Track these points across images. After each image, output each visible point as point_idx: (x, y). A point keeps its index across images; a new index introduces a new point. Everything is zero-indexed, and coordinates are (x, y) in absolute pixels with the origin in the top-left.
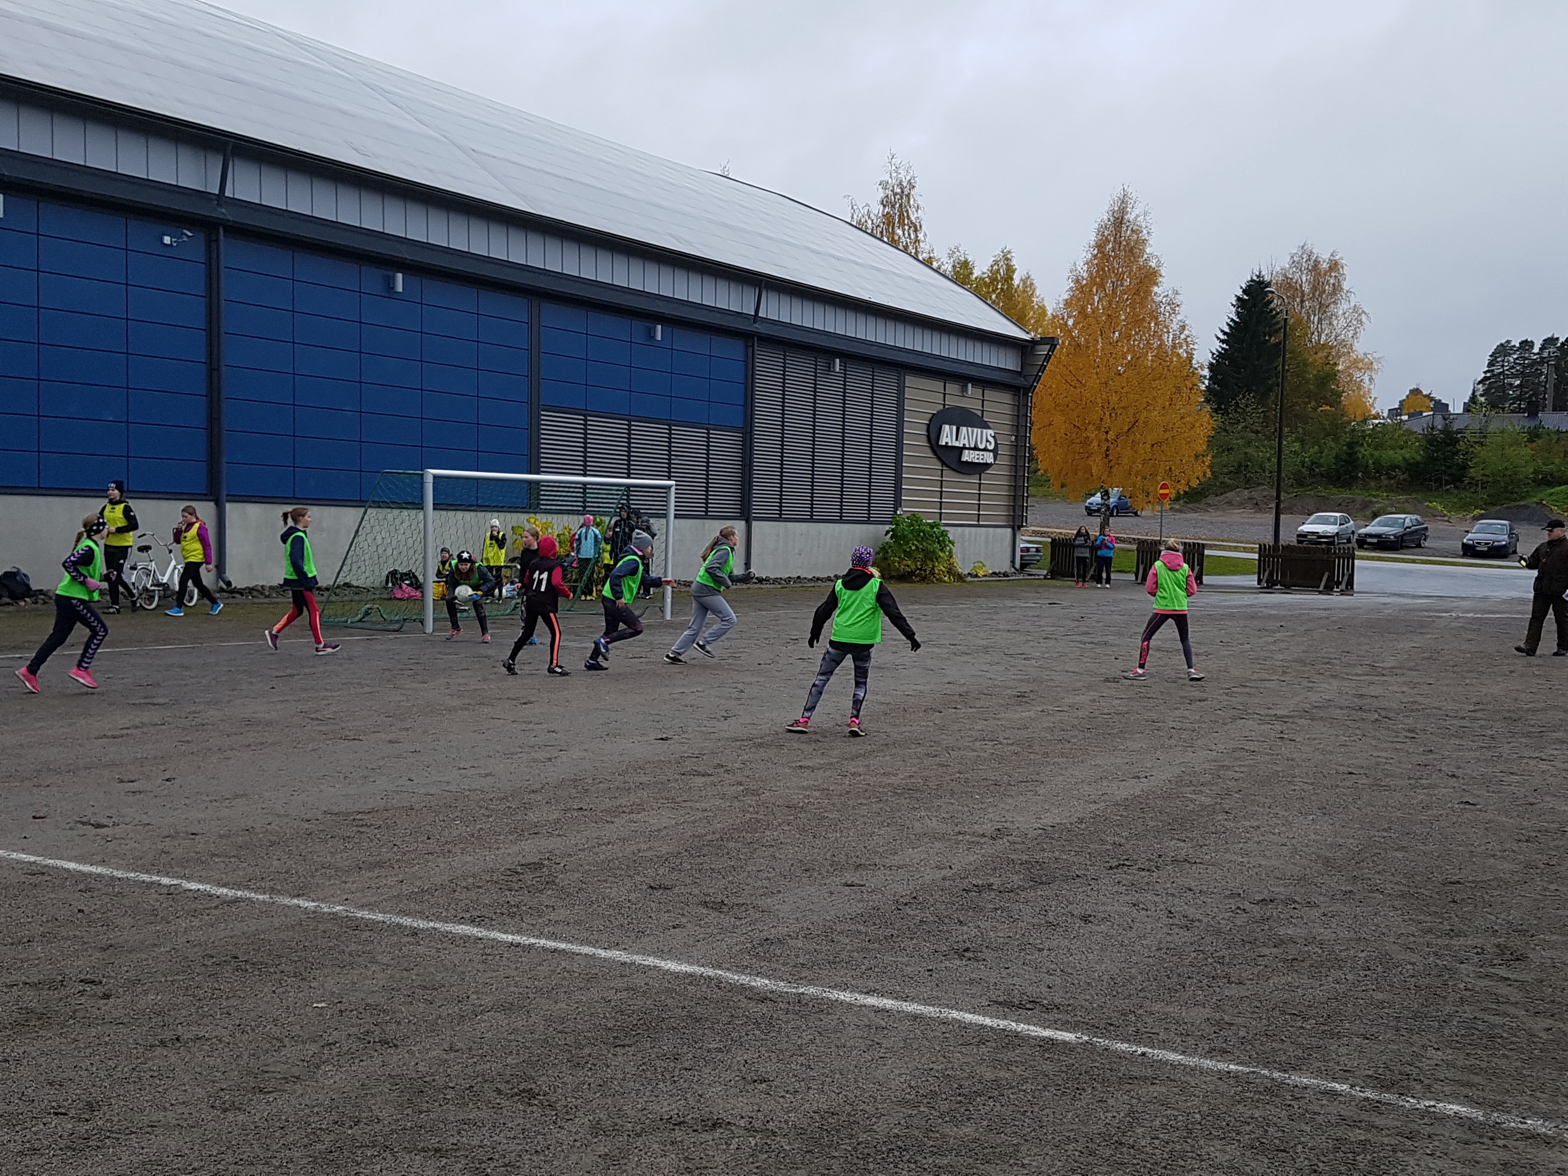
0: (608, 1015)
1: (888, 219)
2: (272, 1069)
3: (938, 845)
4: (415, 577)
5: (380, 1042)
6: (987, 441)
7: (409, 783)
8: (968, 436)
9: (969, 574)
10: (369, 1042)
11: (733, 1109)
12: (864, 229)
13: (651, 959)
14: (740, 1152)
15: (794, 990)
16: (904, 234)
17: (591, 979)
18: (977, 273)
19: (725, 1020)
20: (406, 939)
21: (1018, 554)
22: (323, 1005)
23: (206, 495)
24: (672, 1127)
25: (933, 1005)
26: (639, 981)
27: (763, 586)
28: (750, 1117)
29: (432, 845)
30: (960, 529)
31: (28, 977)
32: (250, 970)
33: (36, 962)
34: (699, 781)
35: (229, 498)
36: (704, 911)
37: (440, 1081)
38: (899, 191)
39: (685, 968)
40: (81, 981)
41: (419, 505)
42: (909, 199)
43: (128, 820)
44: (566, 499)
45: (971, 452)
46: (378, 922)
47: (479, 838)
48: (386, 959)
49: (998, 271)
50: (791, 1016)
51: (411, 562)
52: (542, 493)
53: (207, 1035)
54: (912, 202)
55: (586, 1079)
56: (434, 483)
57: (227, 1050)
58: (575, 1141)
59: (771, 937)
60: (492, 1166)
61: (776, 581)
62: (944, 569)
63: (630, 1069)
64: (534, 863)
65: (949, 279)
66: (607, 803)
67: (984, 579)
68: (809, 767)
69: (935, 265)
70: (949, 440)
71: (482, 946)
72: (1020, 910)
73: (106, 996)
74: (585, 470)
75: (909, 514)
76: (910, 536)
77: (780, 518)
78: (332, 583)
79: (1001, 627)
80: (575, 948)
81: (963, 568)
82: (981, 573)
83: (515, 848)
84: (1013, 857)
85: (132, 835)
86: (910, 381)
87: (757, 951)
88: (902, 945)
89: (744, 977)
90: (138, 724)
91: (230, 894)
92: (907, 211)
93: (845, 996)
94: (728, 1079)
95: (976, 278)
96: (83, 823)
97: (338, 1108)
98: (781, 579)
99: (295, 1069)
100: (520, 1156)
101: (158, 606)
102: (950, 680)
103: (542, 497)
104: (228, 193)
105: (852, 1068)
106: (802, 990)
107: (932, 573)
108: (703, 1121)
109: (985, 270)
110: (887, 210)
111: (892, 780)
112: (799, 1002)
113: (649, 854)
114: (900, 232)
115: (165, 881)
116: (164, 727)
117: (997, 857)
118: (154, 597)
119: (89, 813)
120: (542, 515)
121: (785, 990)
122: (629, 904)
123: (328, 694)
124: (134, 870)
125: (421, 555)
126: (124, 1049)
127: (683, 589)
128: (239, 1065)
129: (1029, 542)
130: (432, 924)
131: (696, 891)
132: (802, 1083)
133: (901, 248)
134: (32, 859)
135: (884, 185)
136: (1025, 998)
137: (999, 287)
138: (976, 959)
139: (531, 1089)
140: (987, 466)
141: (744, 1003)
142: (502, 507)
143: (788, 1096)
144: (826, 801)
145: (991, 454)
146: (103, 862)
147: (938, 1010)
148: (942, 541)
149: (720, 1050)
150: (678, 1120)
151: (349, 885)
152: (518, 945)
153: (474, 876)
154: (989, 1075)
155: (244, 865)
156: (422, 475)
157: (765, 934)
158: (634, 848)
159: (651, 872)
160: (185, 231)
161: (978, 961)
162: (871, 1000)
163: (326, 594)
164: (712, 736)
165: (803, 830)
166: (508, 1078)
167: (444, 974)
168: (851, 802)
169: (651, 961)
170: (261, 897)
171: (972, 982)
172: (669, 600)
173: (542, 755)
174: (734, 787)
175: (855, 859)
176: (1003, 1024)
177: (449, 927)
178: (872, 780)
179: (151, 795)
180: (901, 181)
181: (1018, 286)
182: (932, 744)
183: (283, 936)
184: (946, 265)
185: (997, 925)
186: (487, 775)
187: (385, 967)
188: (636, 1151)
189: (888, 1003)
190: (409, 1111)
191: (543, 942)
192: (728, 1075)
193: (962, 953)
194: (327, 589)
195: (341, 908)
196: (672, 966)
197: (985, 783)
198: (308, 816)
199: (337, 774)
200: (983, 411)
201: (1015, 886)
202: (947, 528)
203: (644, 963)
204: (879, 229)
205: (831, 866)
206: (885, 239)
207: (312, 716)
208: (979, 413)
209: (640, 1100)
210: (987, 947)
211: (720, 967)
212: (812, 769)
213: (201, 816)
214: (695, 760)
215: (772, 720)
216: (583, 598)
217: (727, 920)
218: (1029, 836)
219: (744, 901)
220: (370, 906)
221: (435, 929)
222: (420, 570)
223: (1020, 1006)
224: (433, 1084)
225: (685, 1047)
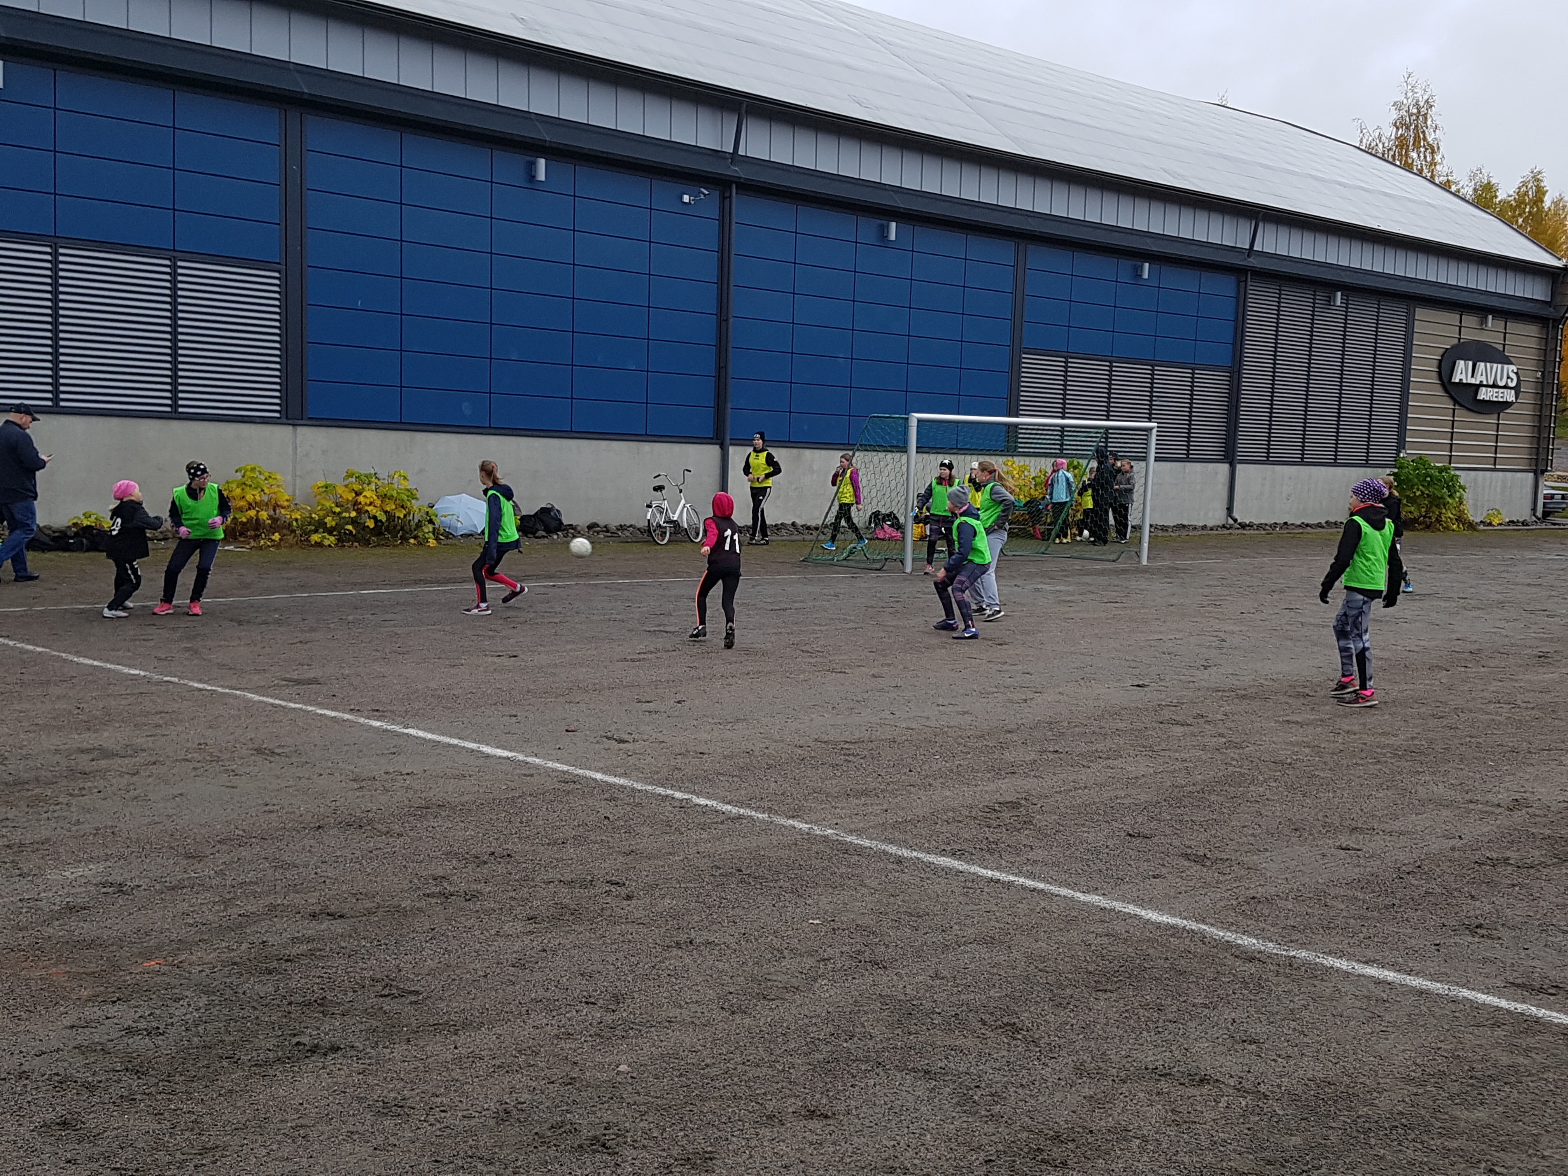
0: (1088, 958)
1: (1402, 143)
2: (775, 978)
3: (1445, 812)
4: (896, 518)
5: (870, 962)
6: (1508, 377)
7: (892, 716)
8: (1486, 372)
9: (1481, 522)
10: (860, 962)
11: (1221, 1067)
12: (1373, 152)
13: (1131, 907)
14: (1228, 1110)
15: (1284, 953)
16: (1419, 156)
17: (1071, 921)
18: (1501, 195)
19: (1212, 976)
20: (890, 866)
21: (1541, 501)
22: (817, 922)
23: (712, 438)
24: (1157, 1077)
25: (1441, 982)
26: (1119, 928)
27: (1245, 532)
28: (1240, 1077)
29: (914, 778)
30: (1473, 473)
31: (562, 875)
32: (753, 883)
33: (570, 862)
34: (1178, 730)
35: (733, 442)
36: (1186, 863)
37: (928, 1005)
38: (1415, 111)
39: (1165, 919)
40: (608, 882)
41: (903, 449)
42: (1426, 119)
43: (645, 737)
44: (1040, 441)
45: (1489, 389)
46: (866, 848)
47: (959, 774)
48: (874, 884)
49: (1526, 194)
50: (1282, 979)
51: (894, 503)
52: (1020, 436)
53: (716, 941)
54: (1429, 122)
55: (1069, 1019)
56: (918, 426)
57: (733, 956)
58: (1059, 1079)
59: (1258, 896)
60: (979, 1093)
61: (1260, 526)
62: (1452, 516)
63: (1113, 1014)
64: (1011, 802)
65: (1471, 204)
66: (1083, 748)
67: (1499, 527)
68: (1297, 723)
69: (1453, 188)
70: (1463, 377)
71: (963, 879)
72: (1542, 888)
73: (629, 898)
74: (1063, 413)
75: (1414, 457)
76: (1416, 480)
77: (1268, 461)
78: (820, 523)
79: (1518, 580)
80: (1054, 889)
81: (1474, 515)
82: (1496, 521)
83: (992, 787)
84: (1535, 831)
85: (649, 751)
86: (1421, 313)
87: (1243, 908)
88: (1406, 916)
89: (1229, 934)
90: (653, 649)
91: (734, 811)
92: (1424, 132)
93: (1342, 964)
94: (1216, 1036)
95: (1500, 202)
96: (608, 738)
97: (833, 1020)
98: (1266, 525)
99: (794, 980)
100: (1006, 1088)
101: (669, 541)
102: (1459, 636)
103: (1020, 440)
104: (741, 152)
105: (1349, 1038)
106: (1292, 953)
107: (1439, 520)
108: (1190, 1075)
109: (1511, 193)
110: (1400, 132)
111: (1392, 740)
112: (1290, 965)
113: (1126, 801)
114: (1414, 155)
115: (678, 795)
116: (674, 653)
117: (1515, 829)
118: (665, 533)
119: (613, 728)
120: (1021, 458)
121: (1275, 951)
122: (1107, 850)
123: (817, 628)
124: (650, 784)
125: (903, 497)
126: (644, 947)
127: (1160, 533)
128: (744, 971)
129: (1553, 488)
130: (915, 854)
131: (1176, 842)
132: (1296, 1049)
133: (1415, 171)
134: (565, 768)
135: (1398, 106)
136: (1547, 981)
137: (1527, 210)
138: (1489, 937)
139: (1015, 1024)
140: (1507, 404)
141: (1230, 960)
142: (982, 450)
143: (1280, 1060)
144: (1317, 759)
145: (1513, 392)
146: (625, 775)
147: (1446, 987)
148: (1452, 486)
149: (1206, 1006)
150: (1164, 1071)
151: (838, 810)
152: (998, 881)
153: (953, 810)
154: (1505, 1059)
155: (746, 785)
156: (907, 419)
157: (1251, 893)
158: (1112, 794)
159: (1128, 819)
160: (703, 190)
161: (1493, 939)
162: (1371, 971)
163: (815, 533)
164: (1191, 685)
165: (1291, 788)
166: (992, 1010)
167: (928, 903)
168: (1345, 762)
169: (1131, 909)
170: (760, 816)
171: (1485, 960)
172: (1146, 545)
173: (1017, 696)
174: (1215, 739)
175: (1350, 822)
176: (1521, 1007)
177: (931, 858)
178: (1369, 739)
179: (665, 715)
180: (1418, 101)
181: (1550, 209)
182: (1438, 704)
183: (781, 853)
184: (1467, 189)
185: (1515, 902)
186: (965, 713)
187: (873, 891)
188: (1121, 1097)
189: (1390, 975)
190: (899, 1031)
191: (1022, 880)
192: (1214, 1032)
193: (1474, 929)
194: (817, 529)
195: (833, 831)
196: (1153, 916)
197: (1500, 749)
198: (801, 742)
199: (826, 705)
200: (1504, 345)
201: (1536, 863)
202: (1458, 473)
203: (1124, 910)
204: (1391, 153)
205: (1324, 827)
206: (1398, 163)
207: (804, 648)
208: (1500, 348)
209: (1124, 1047)
210: (1503, 925)
211: (1203, 922)
212: (1301, 724)
213: (707, 736)
214: (1173, 708)
215: (1256, 671)
216: (1057, 541)
217: (1210, 875)
218: (1552, 809)
219: (1229, 857)
220: (859, 832)
221: (918, 859)
222: (902, 510)
223: (1541, 990)
224: (921, 1007)
225: (1169, 999)
